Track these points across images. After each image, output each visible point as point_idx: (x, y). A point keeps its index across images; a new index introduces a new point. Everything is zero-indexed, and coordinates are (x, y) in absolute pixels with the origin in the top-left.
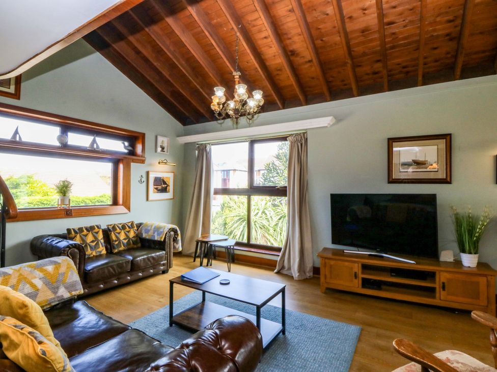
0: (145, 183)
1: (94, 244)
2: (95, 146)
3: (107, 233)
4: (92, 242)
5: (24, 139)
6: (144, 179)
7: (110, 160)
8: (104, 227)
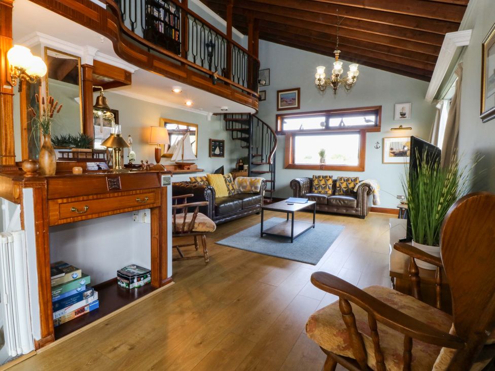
0: (381, 148)
1: (324, 186)
2: (342, 125)
3: (335, 182)
4: (324, 185)
5: (304, 129)
6: (380, 145)
7: (358, 132)
8: (335, 178)
